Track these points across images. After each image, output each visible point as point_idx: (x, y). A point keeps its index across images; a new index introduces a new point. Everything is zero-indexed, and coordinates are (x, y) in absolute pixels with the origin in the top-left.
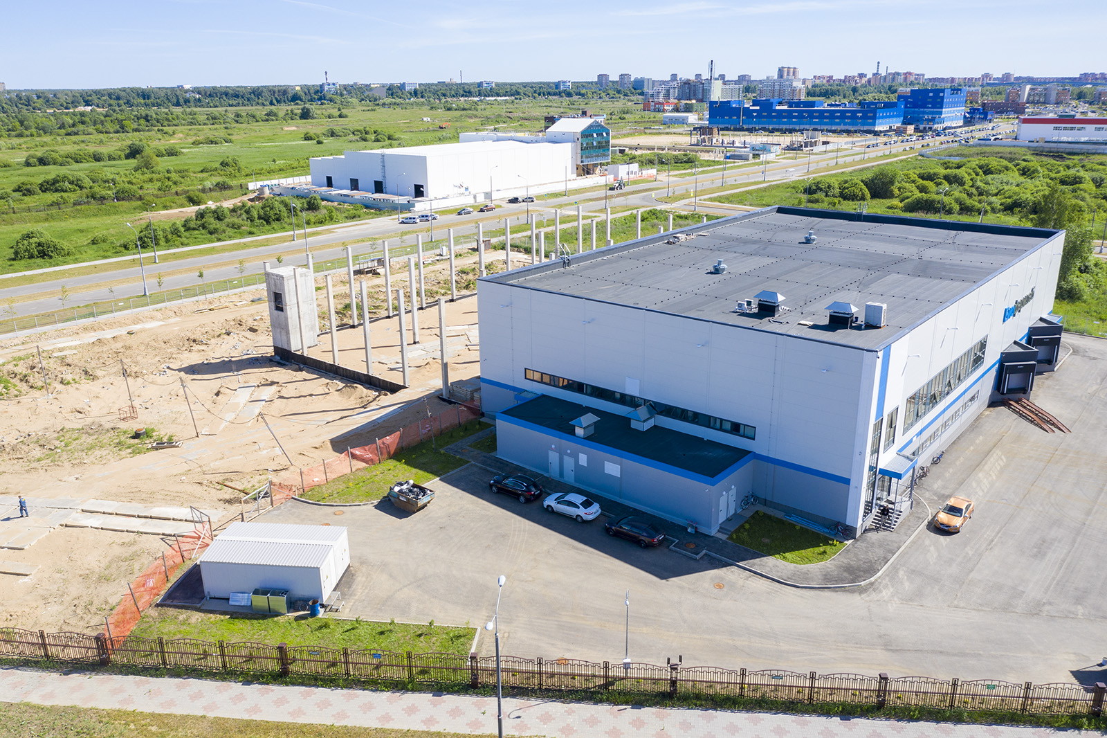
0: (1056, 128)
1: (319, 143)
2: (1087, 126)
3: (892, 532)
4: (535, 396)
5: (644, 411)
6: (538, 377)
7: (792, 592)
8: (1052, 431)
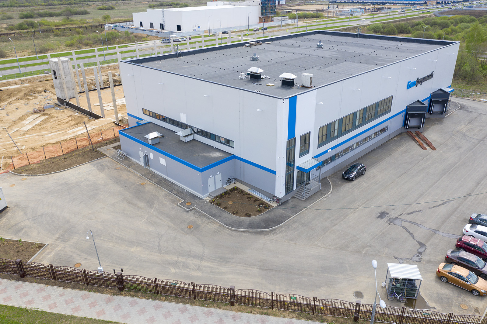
3: (302, 201)
4: (147, 122)
5: (188, 131)
6: (148, 113)
7: (228, 232)
8: (426, 149)
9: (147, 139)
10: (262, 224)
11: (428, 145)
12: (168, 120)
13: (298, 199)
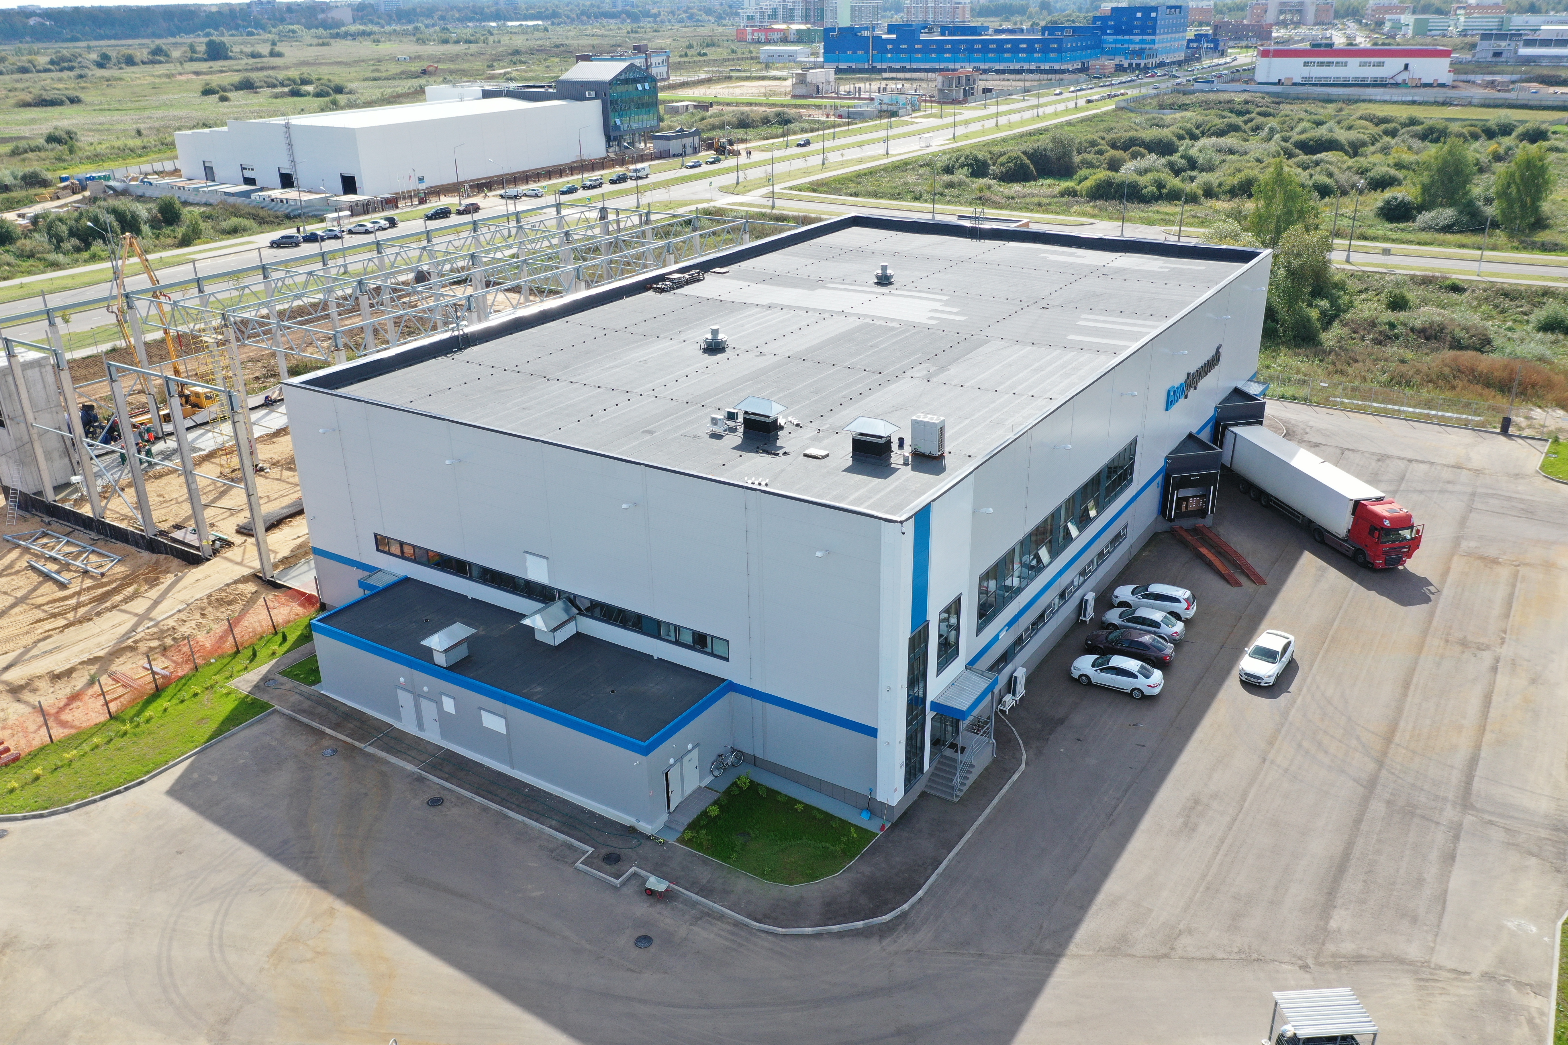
0: (1306, 64)
1: (224, 99)
2: (1350, 60)
3: (955, 803)
4: (394, 579)
5: (557, 610)
6: (396, 549)
7: (766, 944)
8: (1238, 584)
9: (429, 651)
10: (863, 900)
11: (1243, 572)
12: (475, 573)
13: (939, 798)
